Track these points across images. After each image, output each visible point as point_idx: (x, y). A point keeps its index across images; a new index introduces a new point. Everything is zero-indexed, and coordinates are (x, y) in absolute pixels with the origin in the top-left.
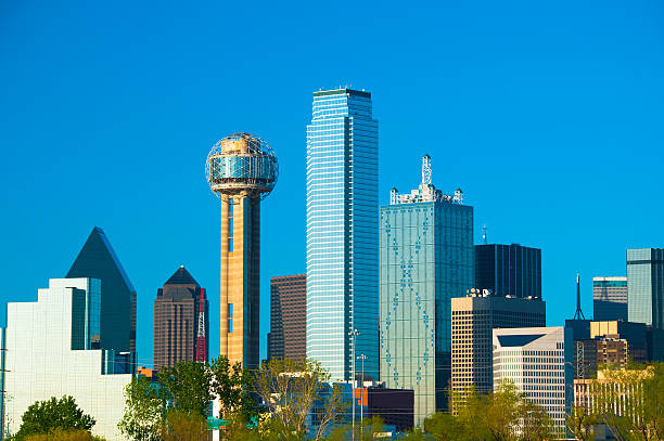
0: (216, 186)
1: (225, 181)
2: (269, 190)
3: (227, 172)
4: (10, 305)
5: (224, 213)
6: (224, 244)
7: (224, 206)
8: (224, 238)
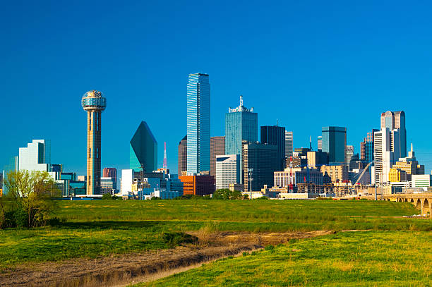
0: (84, 108)
1: (88, 106)
2: (104, 110)
3: (88, 104)
4: (20, 149)
5: (88, 117)
6: (88, 128)
7: (88, 115)
8: (88, 126)
